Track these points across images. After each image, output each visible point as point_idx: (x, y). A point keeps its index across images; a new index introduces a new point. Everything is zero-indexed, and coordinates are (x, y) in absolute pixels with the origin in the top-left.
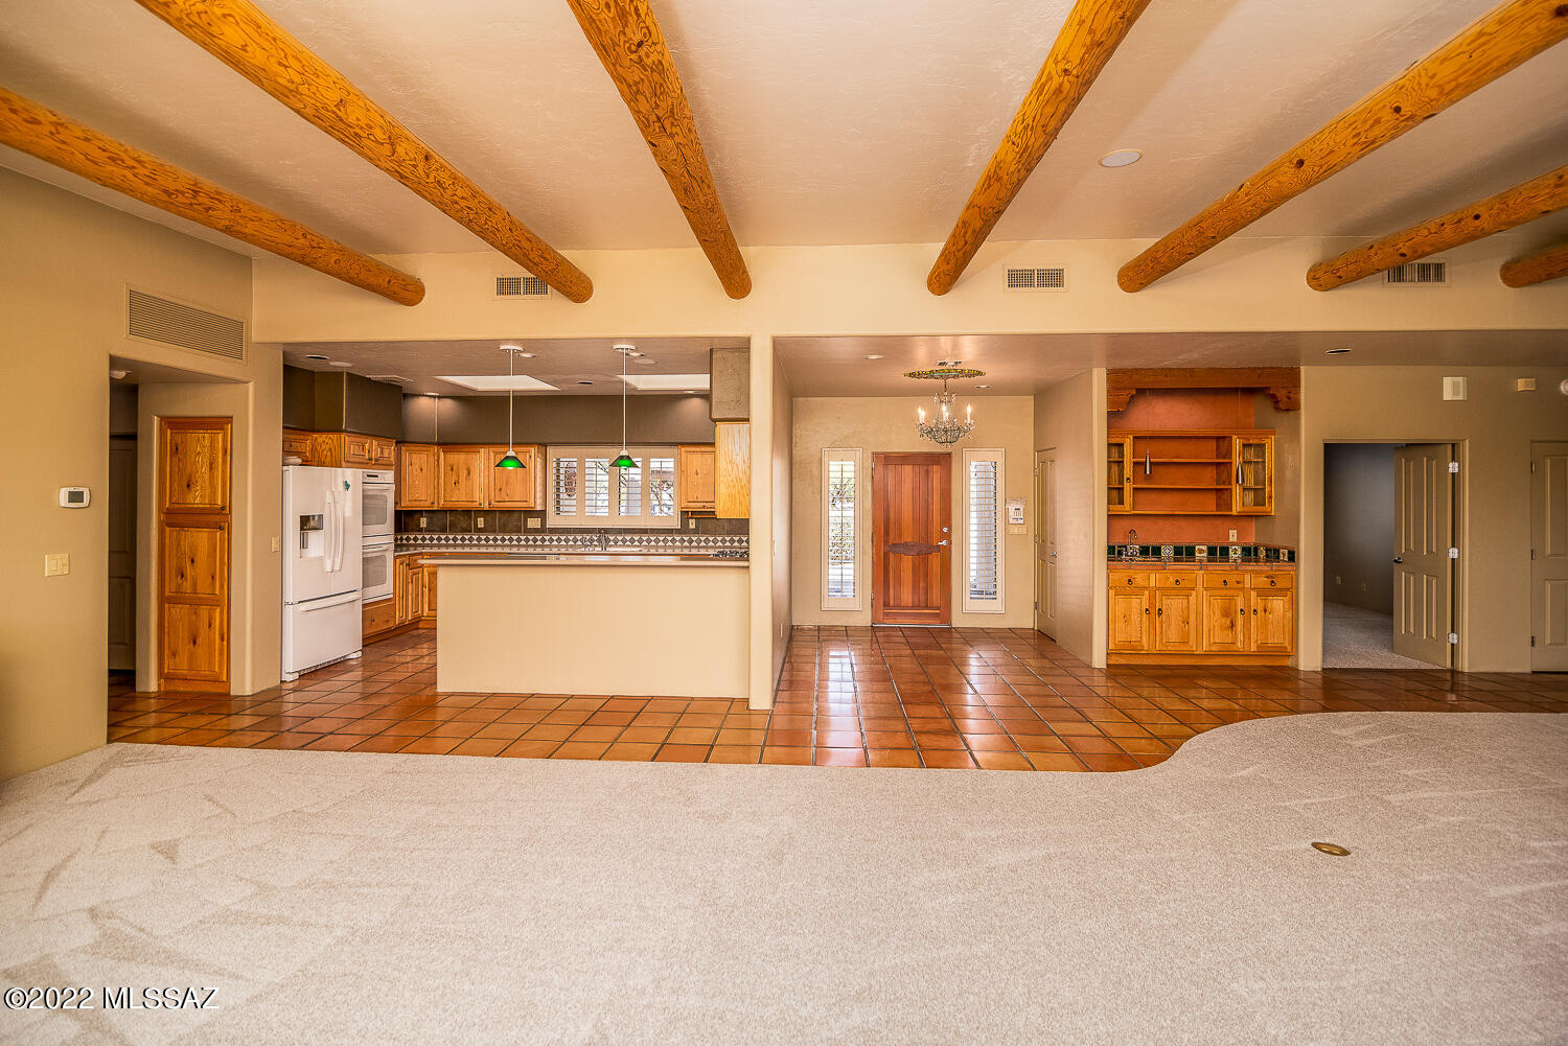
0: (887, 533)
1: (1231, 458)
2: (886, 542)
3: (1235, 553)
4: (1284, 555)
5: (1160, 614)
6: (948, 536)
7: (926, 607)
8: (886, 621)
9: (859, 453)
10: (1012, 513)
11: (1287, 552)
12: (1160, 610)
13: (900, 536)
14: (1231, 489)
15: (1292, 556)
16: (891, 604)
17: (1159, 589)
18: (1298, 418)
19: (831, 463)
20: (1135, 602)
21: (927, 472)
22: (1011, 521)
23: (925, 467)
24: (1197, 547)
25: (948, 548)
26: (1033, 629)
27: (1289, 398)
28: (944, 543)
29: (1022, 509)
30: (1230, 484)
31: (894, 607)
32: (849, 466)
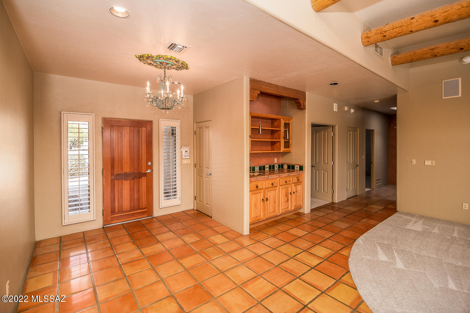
0: (113, 167)
1: (280, 128)
2: (112, 174)
3: (276, 168)
4: (297, 168)
5: (267, 200)
6: (151, 167)
7: (139, 209)
8: (112, 222)
9: (91, 117)
10: (184, 153)
11: (298, 166)
12: (267, 199)
13: (122, 169)
14: (280, 141)
15: (301, 168)
16: (116, 211)
17: (266, 188)
18: (305, 113)
19: (69, 122)
20: (258, 195)
21: (139, 131)
22: (183, 157)
23: (137, 128)
24: (266, 166)
25: (151, 174)
26: (194, 209)
27: (303, 104)
28: (149, 171)
29: (188, 152)
30: (279, 139)
31: (119, 212)
32: (84, 126)
